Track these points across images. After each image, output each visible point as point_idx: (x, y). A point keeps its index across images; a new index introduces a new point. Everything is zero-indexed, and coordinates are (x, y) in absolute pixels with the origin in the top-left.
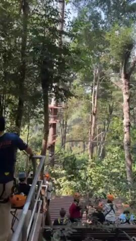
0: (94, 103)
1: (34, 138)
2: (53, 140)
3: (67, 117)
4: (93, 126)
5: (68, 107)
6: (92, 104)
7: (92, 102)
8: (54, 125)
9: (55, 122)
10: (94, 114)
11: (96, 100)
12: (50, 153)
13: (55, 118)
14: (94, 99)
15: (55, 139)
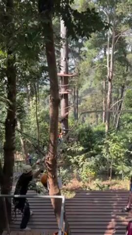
0: (109, 66)
1: (44, 112)
2: (66, 112)
3: (80, 86)
4: (109, 93)
5: (80, 74)
6: (106, 68)
7: (108, 66)
8: (66, 96)
9: (66, 92)
10: (110, 80)
11: (111, 63)
12: (63, 127)
13: (66, 88)
14: (110, 63)
15: (68, 111)
